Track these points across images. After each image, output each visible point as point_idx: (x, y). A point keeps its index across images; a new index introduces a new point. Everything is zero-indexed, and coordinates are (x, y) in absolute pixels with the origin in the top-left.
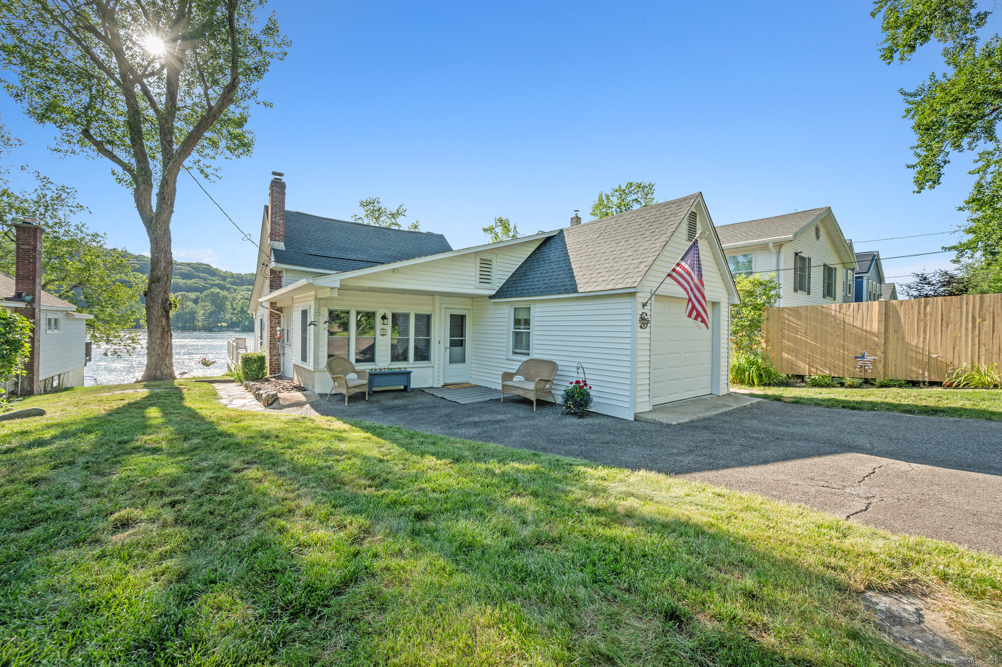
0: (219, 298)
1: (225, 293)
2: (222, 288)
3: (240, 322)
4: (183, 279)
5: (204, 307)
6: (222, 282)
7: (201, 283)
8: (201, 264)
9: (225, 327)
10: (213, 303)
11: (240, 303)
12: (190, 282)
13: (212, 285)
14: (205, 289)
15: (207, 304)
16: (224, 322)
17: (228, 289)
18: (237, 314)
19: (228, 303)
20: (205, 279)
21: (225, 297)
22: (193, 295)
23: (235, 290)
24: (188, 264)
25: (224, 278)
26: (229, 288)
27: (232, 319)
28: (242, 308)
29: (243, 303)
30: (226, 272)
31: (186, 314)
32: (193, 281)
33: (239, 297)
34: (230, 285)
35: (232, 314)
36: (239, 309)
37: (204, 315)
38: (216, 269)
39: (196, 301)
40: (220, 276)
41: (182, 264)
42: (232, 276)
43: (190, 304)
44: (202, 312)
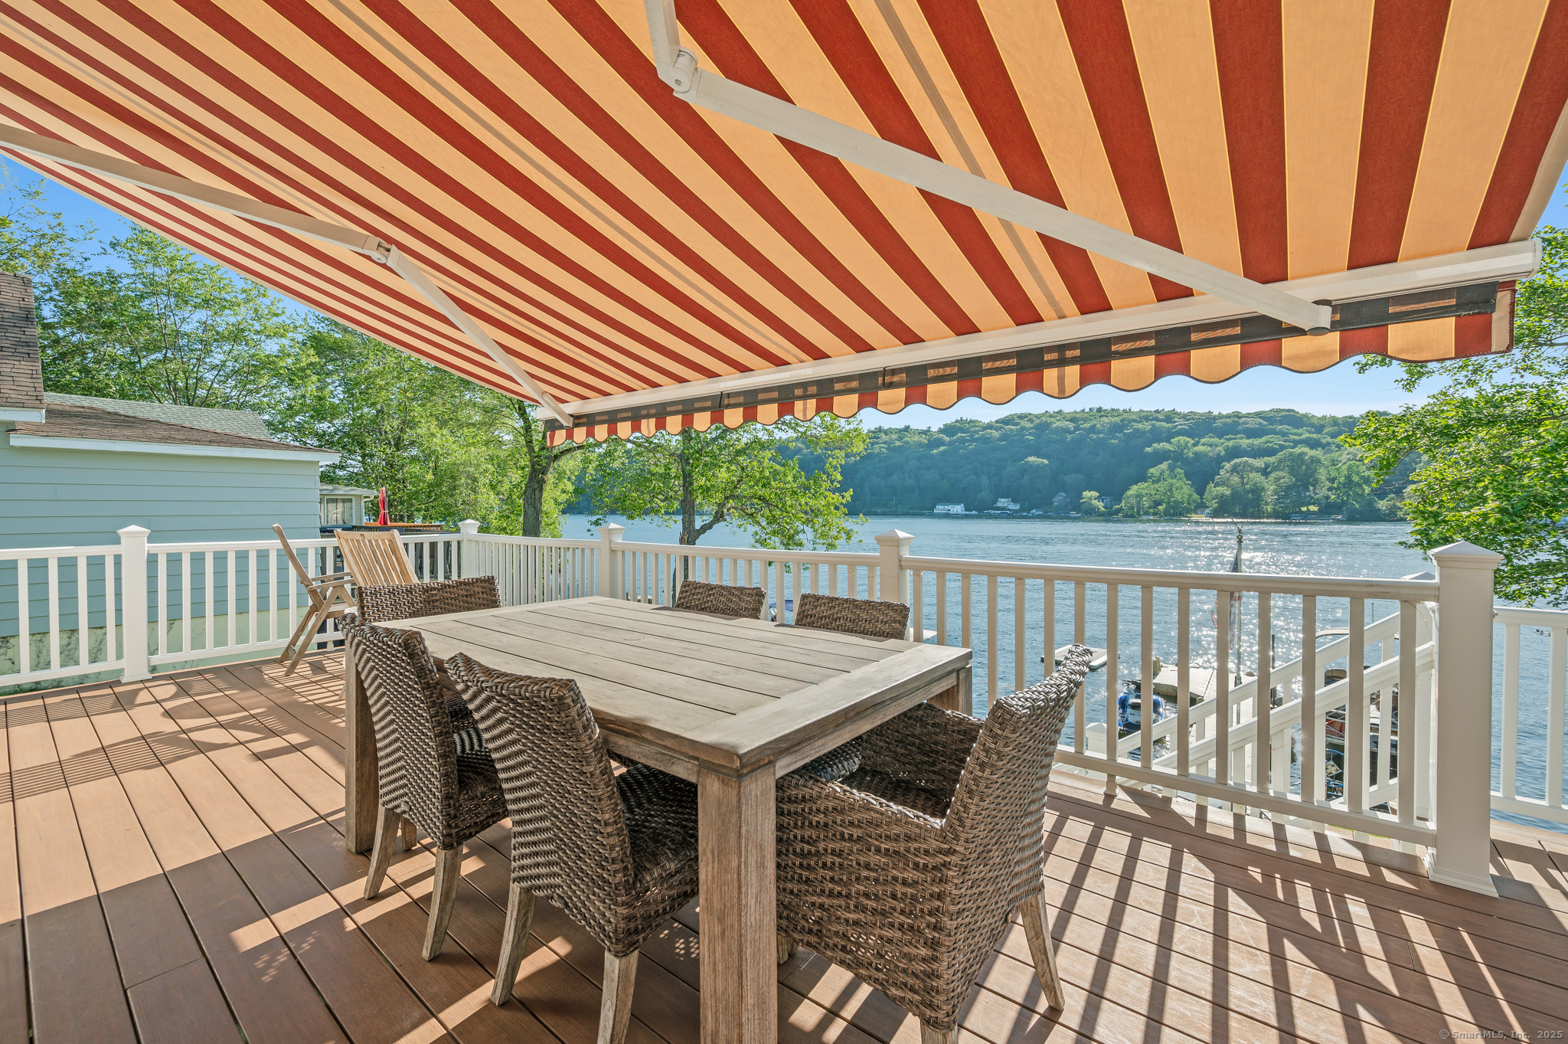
0: (1303, 462)
1: (1317, 453)
2: (1314, 444)
3: (1344, 503)
4: (1248, 438)
5: (1278, 479)
6: (1314, 436)
7: (1276, 441)
8: (1278, 411)
9: (1314, 513)
10: (1293, 472)
11: (1345, 467)
12: (1257, 442)
13: (1296, 443)
14: (1282, 448)
15: (1281, 474)
16: (1314, 504)
17: (1324, 446)
18: (1338, 489)
19: (1322, 470)
20: (1284, 434)
21: (1315, 461)
22: (1259, 463)
23: (1338, 446)
24: (1258, 414)
25: (1319, 429)
26: (1328, 444)
27: (1328, 498)
28: (1348, 477)
29: (1350, 467)
30: (1324, 417)
31: (1247, 492)
32: (1264, 439)
33: (1344, 458)
34: (1329, 439)
35: (1330, 489)
36: (1342, 480)
37: (1276, 492)
38: (1305, 415)
39: (1265, 472)
40: (1312, 425)
41: (1248, 415)
42: (1335, 421)
43: (1255, 476)
44: (1272, 488)
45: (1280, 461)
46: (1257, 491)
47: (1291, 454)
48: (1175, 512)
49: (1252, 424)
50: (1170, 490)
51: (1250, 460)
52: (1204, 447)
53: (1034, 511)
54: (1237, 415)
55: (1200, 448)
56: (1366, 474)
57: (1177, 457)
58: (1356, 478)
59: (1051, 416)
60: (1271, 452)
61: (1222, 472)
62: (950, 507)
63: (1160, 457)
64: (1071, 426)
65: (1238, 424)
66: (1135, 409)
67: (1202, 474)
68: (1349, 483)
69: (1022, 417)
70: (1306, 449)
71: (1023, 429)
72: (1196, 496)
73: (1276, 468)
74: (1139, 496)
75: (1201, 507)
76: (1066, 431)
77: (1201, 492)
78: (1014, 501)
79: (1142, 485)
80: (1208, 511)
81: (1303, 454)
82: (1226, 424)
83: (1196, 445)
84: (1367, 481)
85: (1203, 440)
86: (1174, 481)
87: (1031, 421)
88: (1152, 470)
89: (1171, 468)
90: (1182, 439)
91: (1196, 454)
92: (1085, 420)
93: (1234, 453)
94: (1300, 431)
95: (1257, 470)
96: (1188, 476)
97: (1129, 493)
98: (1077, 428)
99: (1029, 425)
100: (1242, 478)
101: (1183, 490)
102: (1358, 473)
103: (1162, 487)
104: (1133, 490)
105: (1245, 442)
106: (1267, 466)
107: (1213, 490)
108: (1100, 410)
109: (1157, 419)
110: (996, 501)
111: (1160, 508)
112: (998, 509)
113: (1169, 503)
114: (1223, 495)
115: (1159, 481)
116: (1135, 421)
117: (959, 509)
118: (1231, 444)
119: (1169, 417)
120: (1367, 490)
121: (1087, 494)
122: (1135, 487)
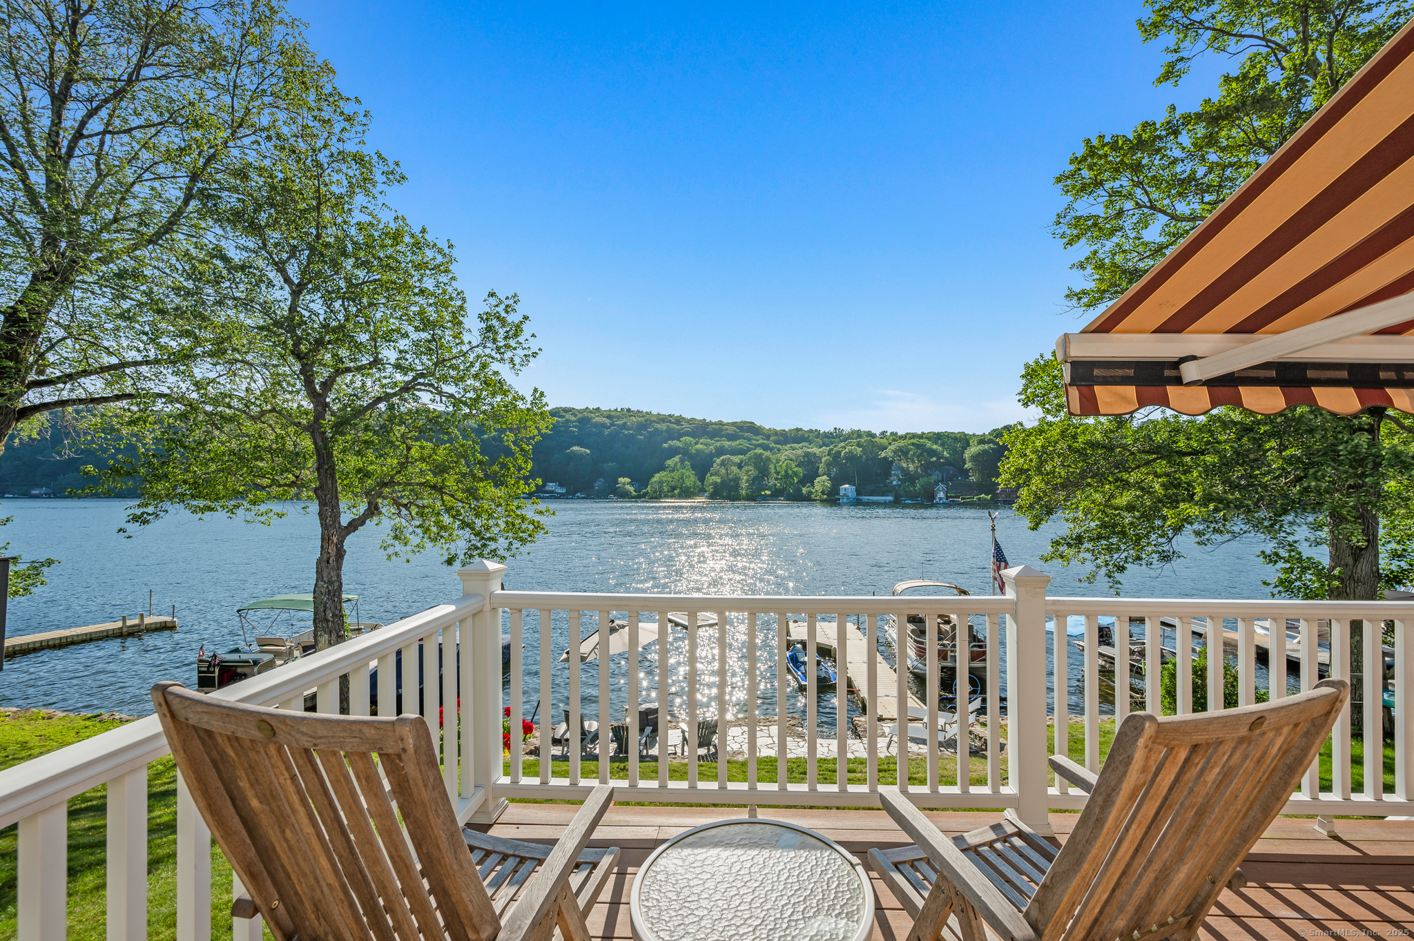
0: (762, 459)
1: (767, 453)
2: (766, 448)
3: (784, 489)
4: (729, 440)
5: (748, 471)
6: (765, 442)
7: (744, 444)
8: (745, 422)
9: (768, 496)
10: (756, 467)
11: (784, 464)
12: (734, 444)
13: (756, 446)
14: (749, 450)
15: (751, 468)
16: (768, 489)
17: (771, 449)
18: (781, 479)
19: (772, 466)
20: (749, 440)
21: (768, 459)
22: (736, 459)
23: (779, 450)
24: (734, 424)
25: (768, 437)
26: (773, 447)
27: (775, 485)
28: (786, 471)
29: (787, 464)
30: (770, 429)
31: (731, 481)
32: (737, 442)
33: (783, 458)
34: (773, 445)
35: (776, 479)
36: (783, 473)
37: (747, 481)
38: (760, 427)
39: (740, 466)
40: (764, 434)
41: (728, 424)
42: (776, 433)
43: (735, 469)
44: (745, 478)
45: (750, 459)
46: (737, 480)
47: (755, 454)
48: (686, 493)
49: (731, 430)
50: (682, 478)
51: (731, 457)
52: (702, 446)
53: (578, 494)
54: (721, 423)
55: (699, 446)
56: (796, 469)
57: (684, 452)
58: (790, 472)
59: (591, 412)
60: (743, 452)
61: (715, 465)
63: (673, 452)
64: (607, 421)
65: (722, 430)
66: (655, 412)
67: (702, 466)
68: (787, 476)
69: (567, 410)
70: (762, 451)
71: (568, 421)
72: (699, 483)
73: (746, 464)
74: (661, 482)
75: (702, 491)
76: (604, 426)
77: (702, 479)
78: (561, 485)
79: (663, 474)
80: (707, 494)
81: (761, 454)
82: (715, 429)
83: (696, 443)
84: (795, 474)
85: (701, 441)
86: (684, 471)
87: (575, 416)
88: (668, 462)
89: (682, 461)
90: (688, 439)
91: (696, 450)
92: (619, 418)
93: (721, 451)
94: (757, 438)
95: (735, 464)
96: (693, 467)
97: (654, 479)
98: (612, 424)
99: (573, 418)
100: (727, 470)
101: (691, 479)
102: (791, 469)
103: (676, 475)
104: (656, 478)
105: (727, 444)
106: (741, 462)
107: (712, 479)
108: (629, 410)
109: (671, 423)
110: (545, 485)
111: (676, 491)
112: (547, 492)
113: (681, 488)
114: (716, 483)
115: (673, 471)
116: (655, 422)
118: (718, 444)
119: (679, 420)
120: (796, 480)
121: (621, 480)
122: (657, 475)
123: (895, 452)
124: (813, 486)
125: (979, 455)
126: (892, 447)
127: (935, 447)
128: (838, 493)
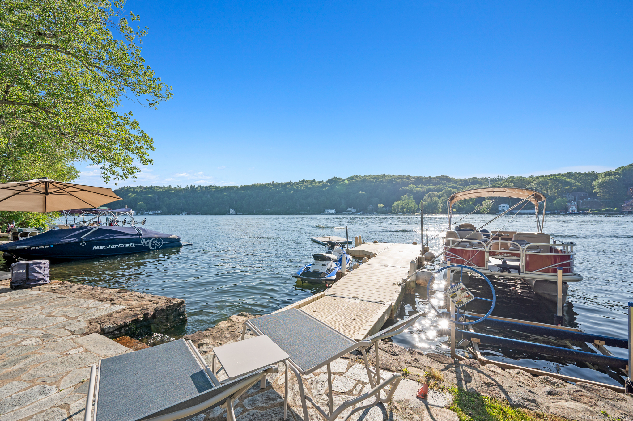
45: (444, 193)
46: (436, 204)
47: (447, 190)
48: (410, 211)
49: (435, 180)
50: (408, 203)
51: (435, 193)
52: (420, 188)
53: (361, 212)
54: (430, 178)
55: (418, 189)
57: (410, 192)
59: (367, 176)
60: (440, 190)
61: (425, 197)
62: (330, 211)
63: (405, 192)
64: (374, 180)
65: (430, 180)
66: (396, 175)
67: (418, 198)
69: (357, 177)
70: (452, 189)
71: (357, 181)
72: (417, 206)
73: (442, 196)
74: (398, 206)
75: (418, 210)
76: (372, 182)
77: (418, 204)
78: (354, 209)
79: (398, 202)
80: (420, 211)
81: (451, 190)
82: (426, 180)
83: (417, 188)
85: (419, 186)
86: (409, 200)
87: (360, 178)
88: (402, 197)
89: (408, 196)
90: (412, 185)
91: (417, 191)
92: (379, 178)
93: (430, 190)
94: (450, 183)
95: (436, 196)
96: (414, 199)
97: (394, 205)
98: (376, 181)
99: (359, 180)
100: (432, 199)
101: (412, 204)
103: (405, 202)
105: (433, 187)
106: (440, 195)
108: (384, 175)
109: (404, 178)
110: (347, 209)
111: (405, 210)
112: (348, 211)
113: (407, 208)
114: (425, 205)
116: (396, 179)
117: (333, 211)
118: (428, 187)
119: (408, 178)
120: (471, 203)
121: (380, 205)
122: (396, 203)
123: (537, 184)
124: (481, 205)
125: (605, 182)
126: (536, 182)
127: (568, 180)
128: (497, 209)
